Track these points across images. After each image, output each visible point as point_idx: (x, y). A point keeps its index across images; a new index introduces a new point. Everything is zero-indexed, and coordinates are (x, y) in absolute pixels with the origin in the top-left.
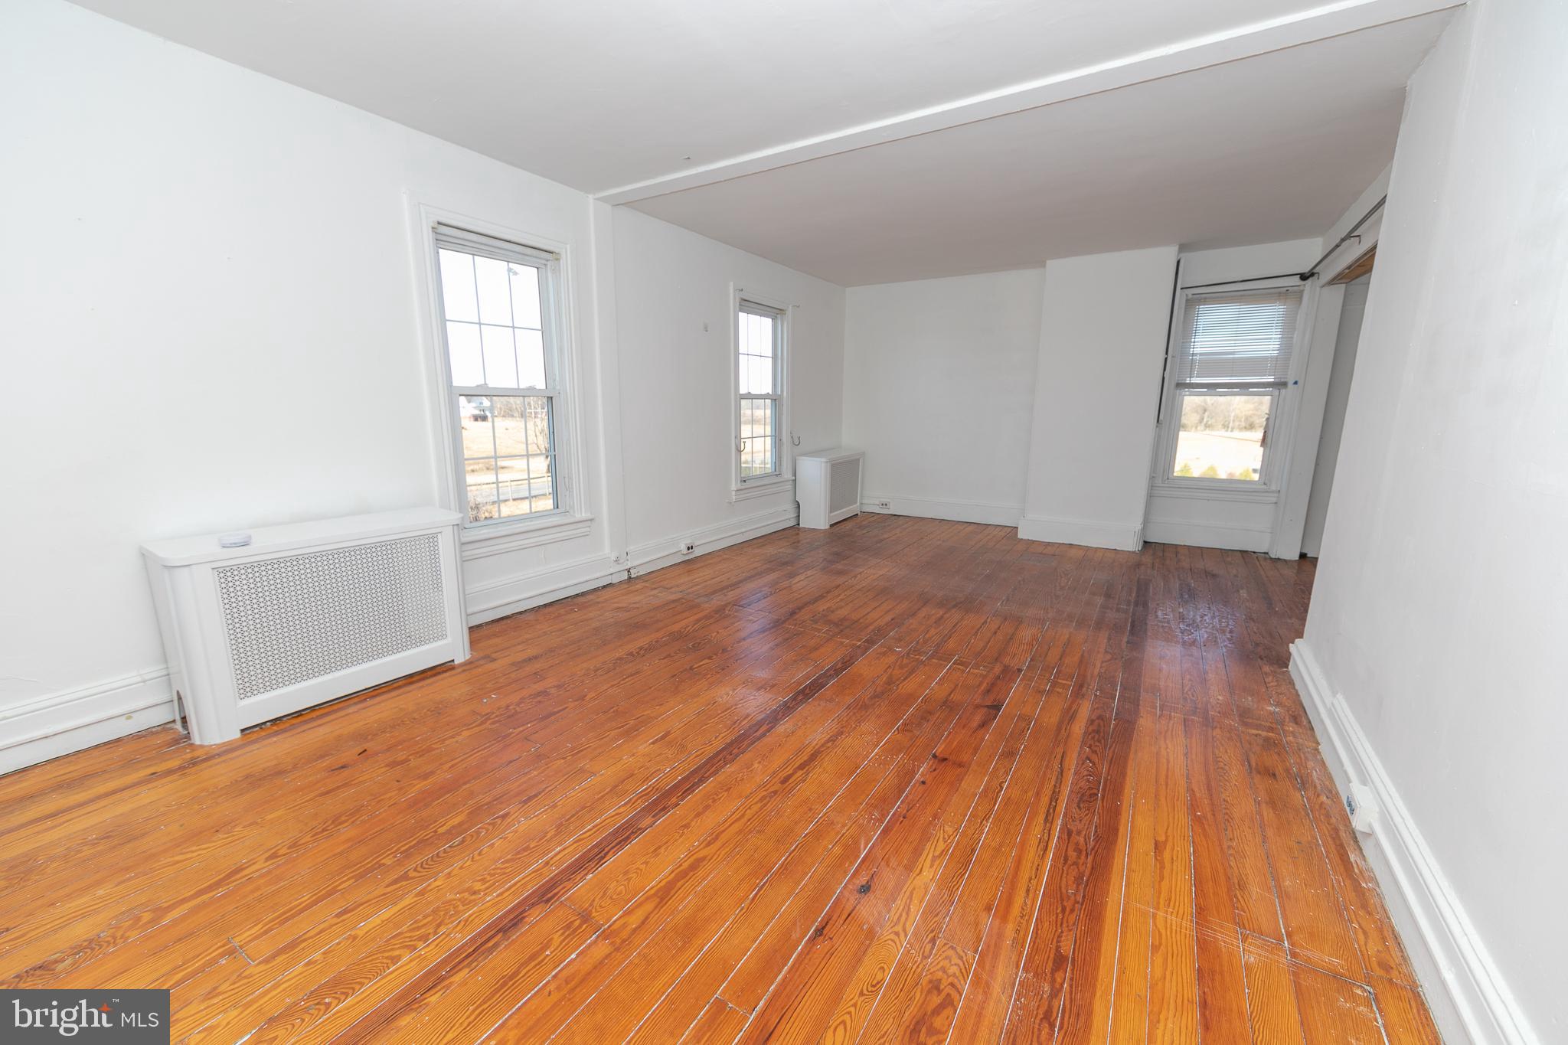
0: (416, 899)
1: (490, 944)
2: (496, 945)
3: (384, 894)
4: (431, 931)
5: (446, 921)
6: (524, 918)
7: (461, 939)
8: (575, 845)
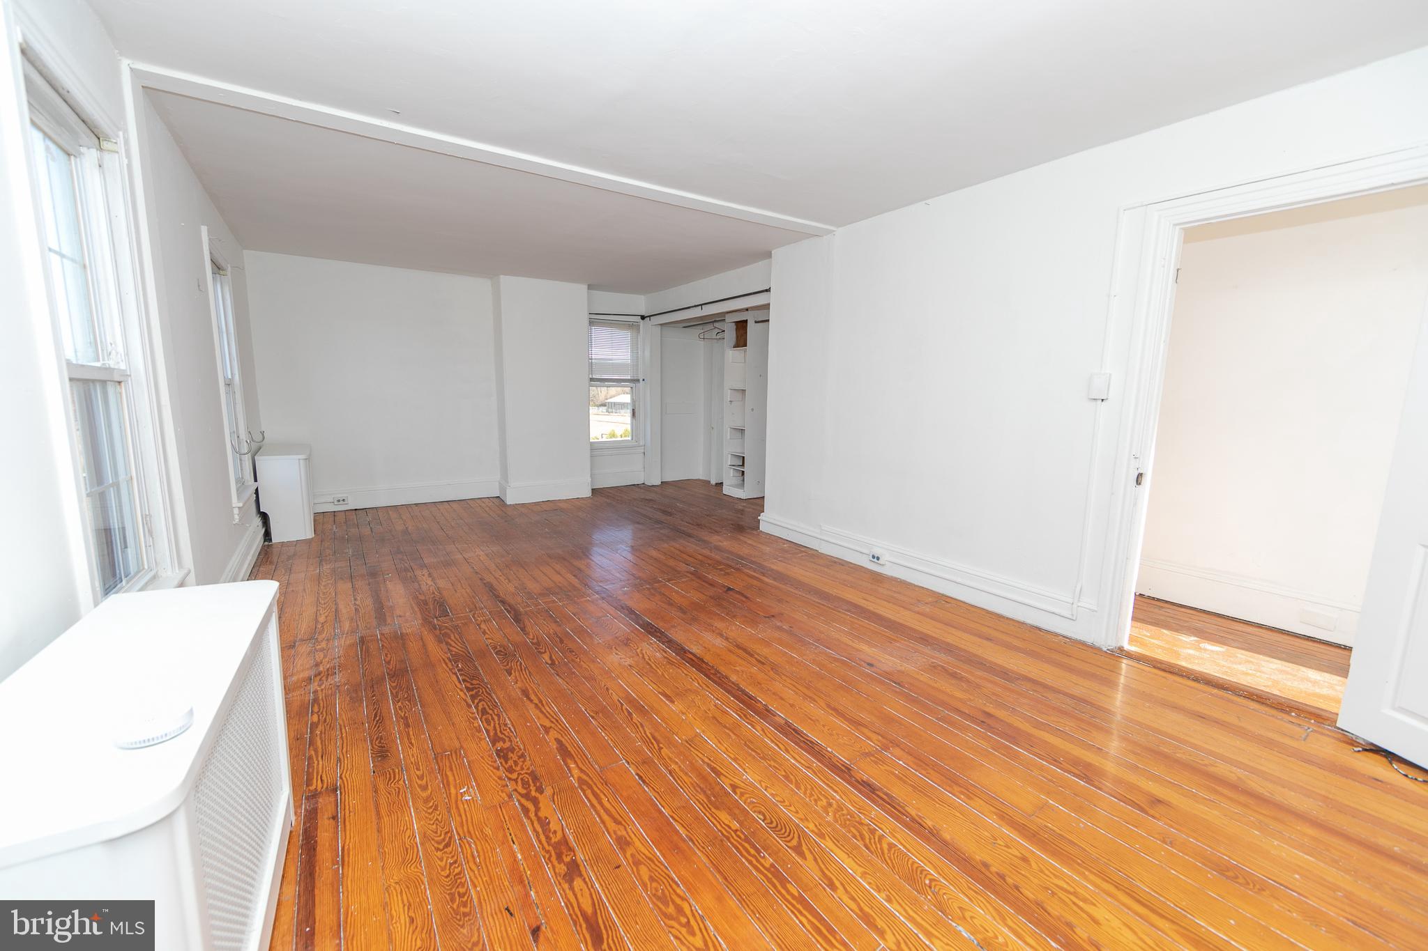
0: (827, 838)
1: (885, 797)
2: (887, 794)
3: (815, 860)
4: (866, 828)
5: (858, 819)
6: (863, 781)
7: (876, 811)
8: (792, 752)
